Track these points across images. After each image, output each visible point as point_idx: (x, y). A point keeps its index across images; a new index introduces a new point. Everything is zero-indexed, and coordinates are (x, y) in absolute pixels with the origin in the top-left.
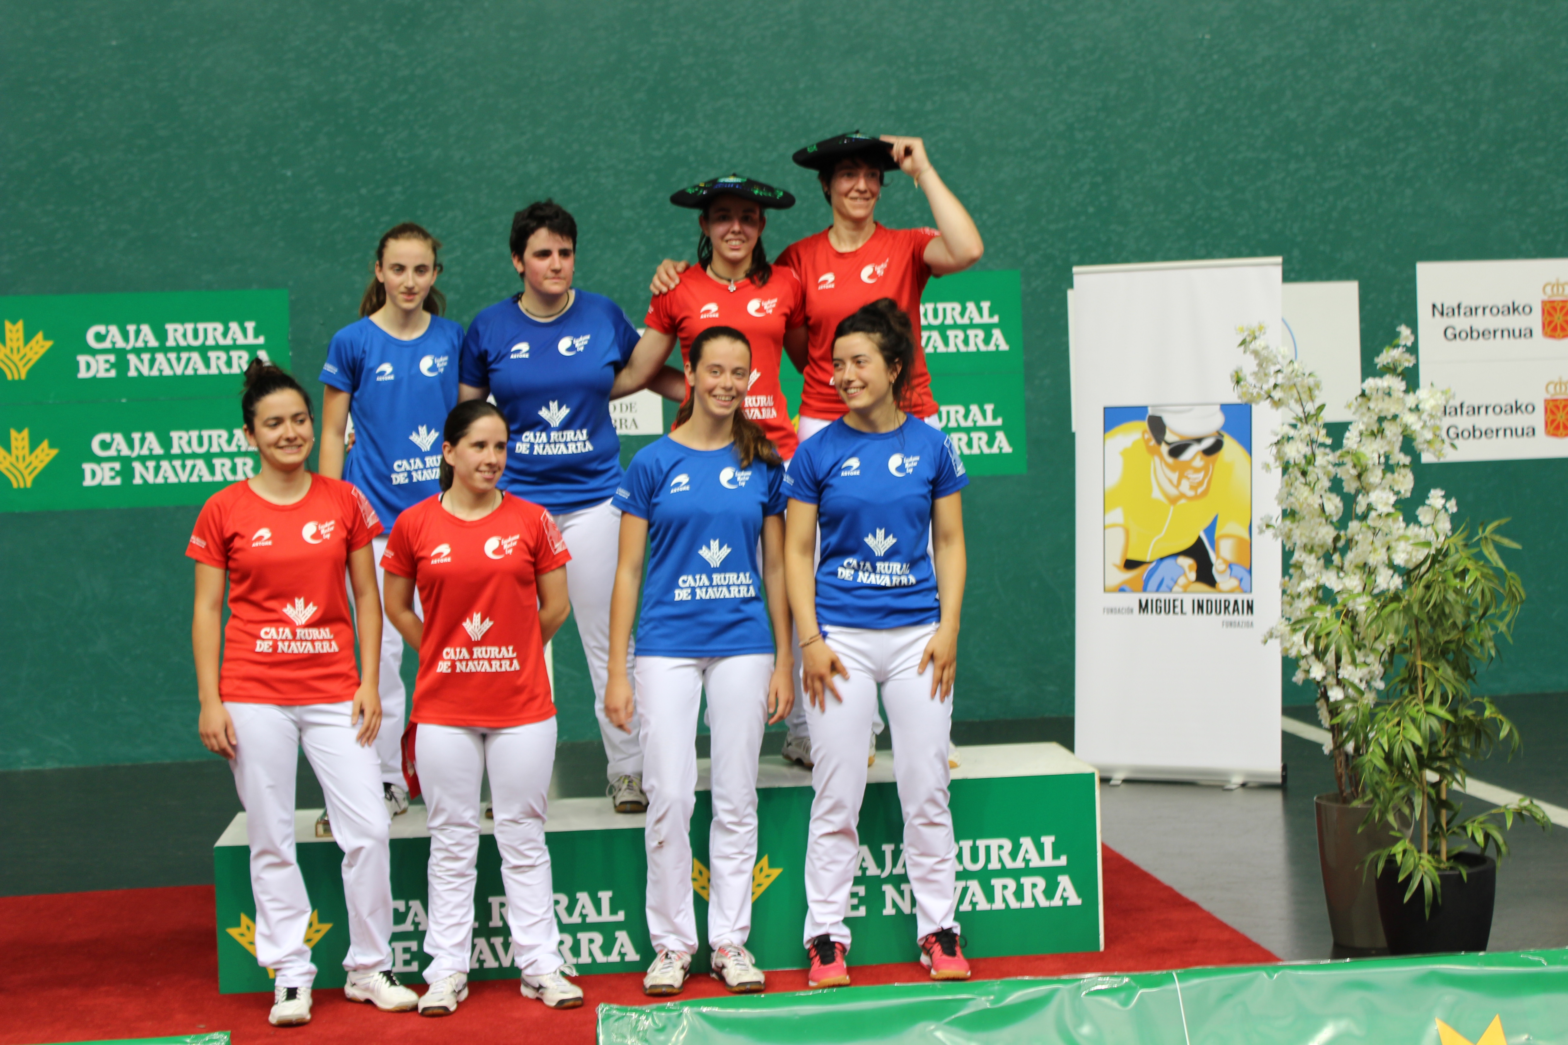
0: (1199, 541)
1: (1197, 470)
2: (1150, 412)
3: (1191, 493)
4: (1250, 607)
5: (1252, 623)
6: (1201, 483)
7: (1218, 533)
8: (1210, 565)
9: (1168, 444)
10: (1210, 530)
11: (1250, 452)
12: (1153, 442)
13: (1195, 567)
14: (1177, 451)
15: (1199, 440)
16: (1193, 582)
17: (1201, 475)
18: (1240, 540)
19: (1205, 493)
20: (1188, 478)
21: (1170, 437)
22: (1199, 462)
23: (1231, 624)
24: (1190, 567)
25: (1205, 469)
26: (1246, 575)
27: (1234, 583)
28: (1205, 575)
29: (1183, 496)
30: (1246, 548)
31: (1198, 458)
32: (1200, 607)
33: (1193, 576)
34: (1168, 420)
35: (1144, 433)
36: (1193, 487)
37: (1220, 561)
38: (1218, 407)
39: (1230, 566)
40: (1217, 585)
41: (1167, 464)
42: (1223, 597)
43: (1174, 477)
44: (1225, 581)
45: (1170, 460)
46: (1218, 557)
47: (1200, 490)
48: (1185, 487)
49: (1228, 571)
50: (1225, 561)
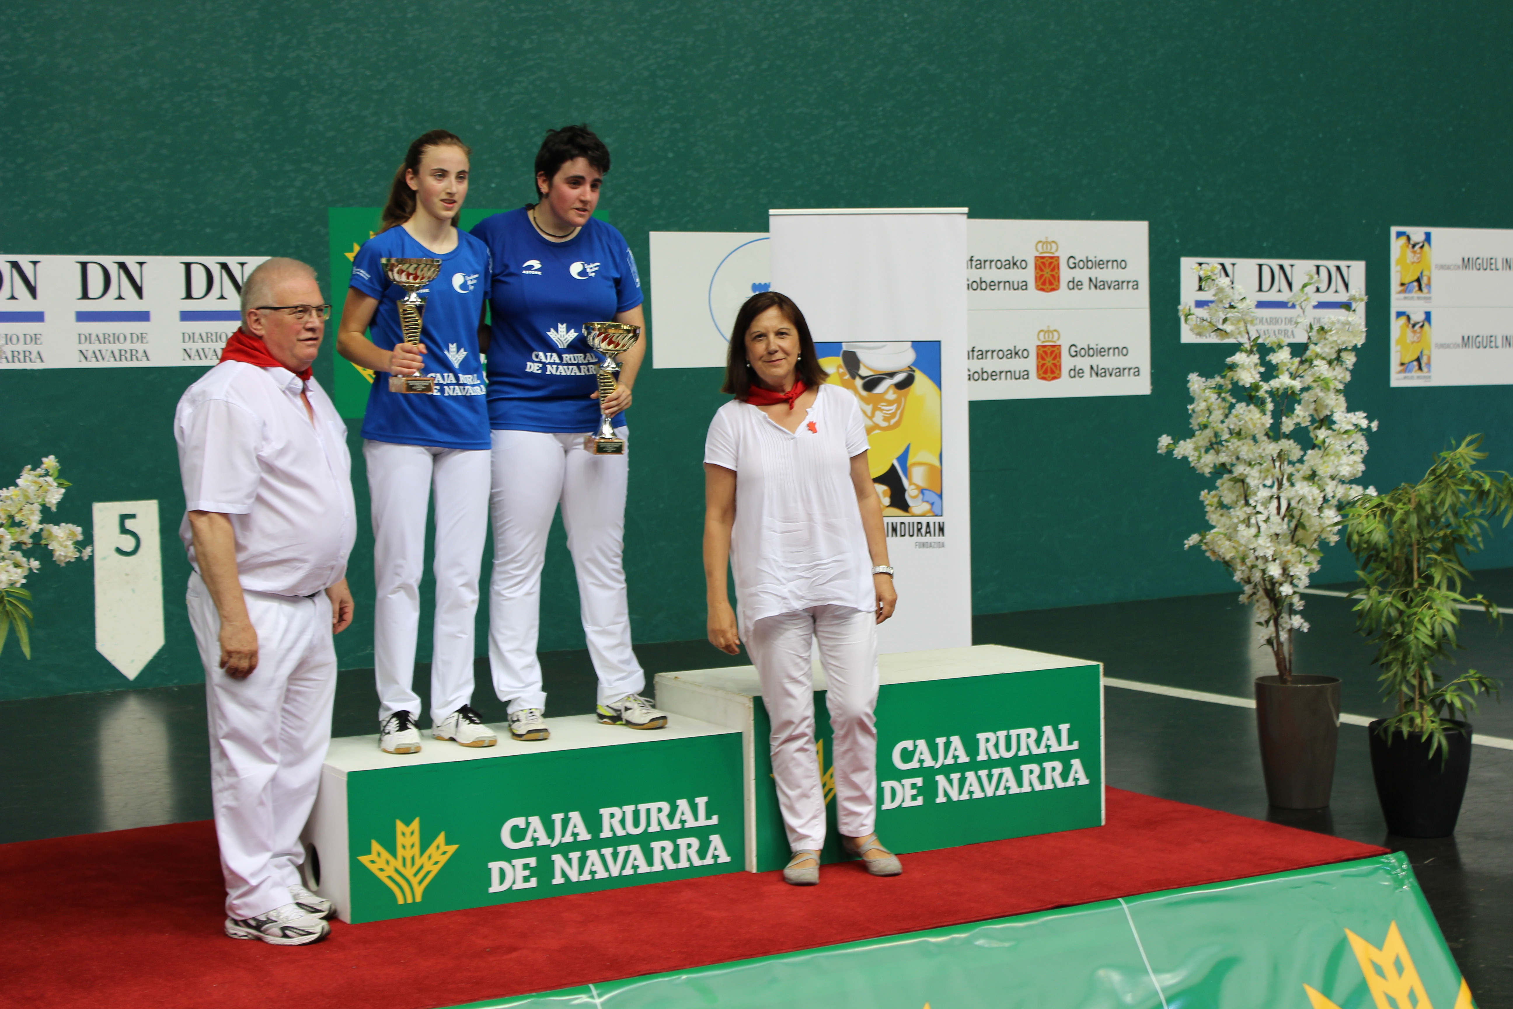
0: (893, 468)
1: (890, 403)
2: (845, 347)
3: (884, 424)
4: (941, 529)
5: (943, 543)
6: (893, 415)
7: (911, 460)
8: (903, 490)
9: (862, 378)
10: (903, 458)
11: (939, 385)
12: (847, 376)
13: (889, 492)
14: (871, 384)
15: (891, 375)
16: (888, 506)
17: (894, 407)
18: (931, 467)
19: (898, 424)
20: (882, 410)
21: (863, 371)
22: (891, 395)
23: (923, 545)
24: (884, 492)
25: (898, 401)
26: (936, 499)
27: (926, 507)
28: (899, 501)
29: (877, 426)
30: (936, 474)
31: (891, 391)
32: (894, 530)
33: (887, 501)
34: (862, 355)
35: (839, 367)
36: (886, 419)
37: (913, 487)
38: (910, 343)
39: (922, 491)
40: (910, 509)
41: (862, 398)
42: (916, 520)
43: (869, 409)
44: (917, 506)
45: (864, 393)
46: (911, 483)
47: (893, 421)
48: (879, 418)
49: (921, 496)
50: (917, 486)
